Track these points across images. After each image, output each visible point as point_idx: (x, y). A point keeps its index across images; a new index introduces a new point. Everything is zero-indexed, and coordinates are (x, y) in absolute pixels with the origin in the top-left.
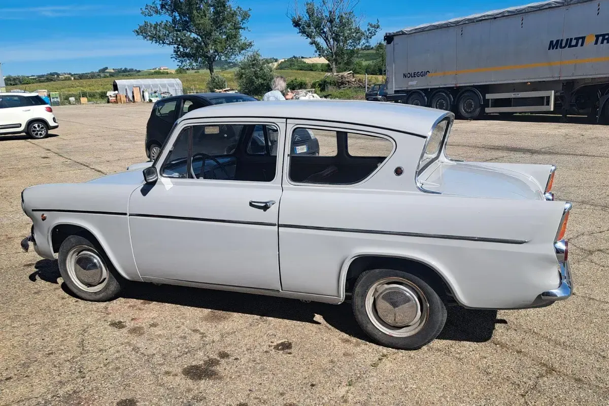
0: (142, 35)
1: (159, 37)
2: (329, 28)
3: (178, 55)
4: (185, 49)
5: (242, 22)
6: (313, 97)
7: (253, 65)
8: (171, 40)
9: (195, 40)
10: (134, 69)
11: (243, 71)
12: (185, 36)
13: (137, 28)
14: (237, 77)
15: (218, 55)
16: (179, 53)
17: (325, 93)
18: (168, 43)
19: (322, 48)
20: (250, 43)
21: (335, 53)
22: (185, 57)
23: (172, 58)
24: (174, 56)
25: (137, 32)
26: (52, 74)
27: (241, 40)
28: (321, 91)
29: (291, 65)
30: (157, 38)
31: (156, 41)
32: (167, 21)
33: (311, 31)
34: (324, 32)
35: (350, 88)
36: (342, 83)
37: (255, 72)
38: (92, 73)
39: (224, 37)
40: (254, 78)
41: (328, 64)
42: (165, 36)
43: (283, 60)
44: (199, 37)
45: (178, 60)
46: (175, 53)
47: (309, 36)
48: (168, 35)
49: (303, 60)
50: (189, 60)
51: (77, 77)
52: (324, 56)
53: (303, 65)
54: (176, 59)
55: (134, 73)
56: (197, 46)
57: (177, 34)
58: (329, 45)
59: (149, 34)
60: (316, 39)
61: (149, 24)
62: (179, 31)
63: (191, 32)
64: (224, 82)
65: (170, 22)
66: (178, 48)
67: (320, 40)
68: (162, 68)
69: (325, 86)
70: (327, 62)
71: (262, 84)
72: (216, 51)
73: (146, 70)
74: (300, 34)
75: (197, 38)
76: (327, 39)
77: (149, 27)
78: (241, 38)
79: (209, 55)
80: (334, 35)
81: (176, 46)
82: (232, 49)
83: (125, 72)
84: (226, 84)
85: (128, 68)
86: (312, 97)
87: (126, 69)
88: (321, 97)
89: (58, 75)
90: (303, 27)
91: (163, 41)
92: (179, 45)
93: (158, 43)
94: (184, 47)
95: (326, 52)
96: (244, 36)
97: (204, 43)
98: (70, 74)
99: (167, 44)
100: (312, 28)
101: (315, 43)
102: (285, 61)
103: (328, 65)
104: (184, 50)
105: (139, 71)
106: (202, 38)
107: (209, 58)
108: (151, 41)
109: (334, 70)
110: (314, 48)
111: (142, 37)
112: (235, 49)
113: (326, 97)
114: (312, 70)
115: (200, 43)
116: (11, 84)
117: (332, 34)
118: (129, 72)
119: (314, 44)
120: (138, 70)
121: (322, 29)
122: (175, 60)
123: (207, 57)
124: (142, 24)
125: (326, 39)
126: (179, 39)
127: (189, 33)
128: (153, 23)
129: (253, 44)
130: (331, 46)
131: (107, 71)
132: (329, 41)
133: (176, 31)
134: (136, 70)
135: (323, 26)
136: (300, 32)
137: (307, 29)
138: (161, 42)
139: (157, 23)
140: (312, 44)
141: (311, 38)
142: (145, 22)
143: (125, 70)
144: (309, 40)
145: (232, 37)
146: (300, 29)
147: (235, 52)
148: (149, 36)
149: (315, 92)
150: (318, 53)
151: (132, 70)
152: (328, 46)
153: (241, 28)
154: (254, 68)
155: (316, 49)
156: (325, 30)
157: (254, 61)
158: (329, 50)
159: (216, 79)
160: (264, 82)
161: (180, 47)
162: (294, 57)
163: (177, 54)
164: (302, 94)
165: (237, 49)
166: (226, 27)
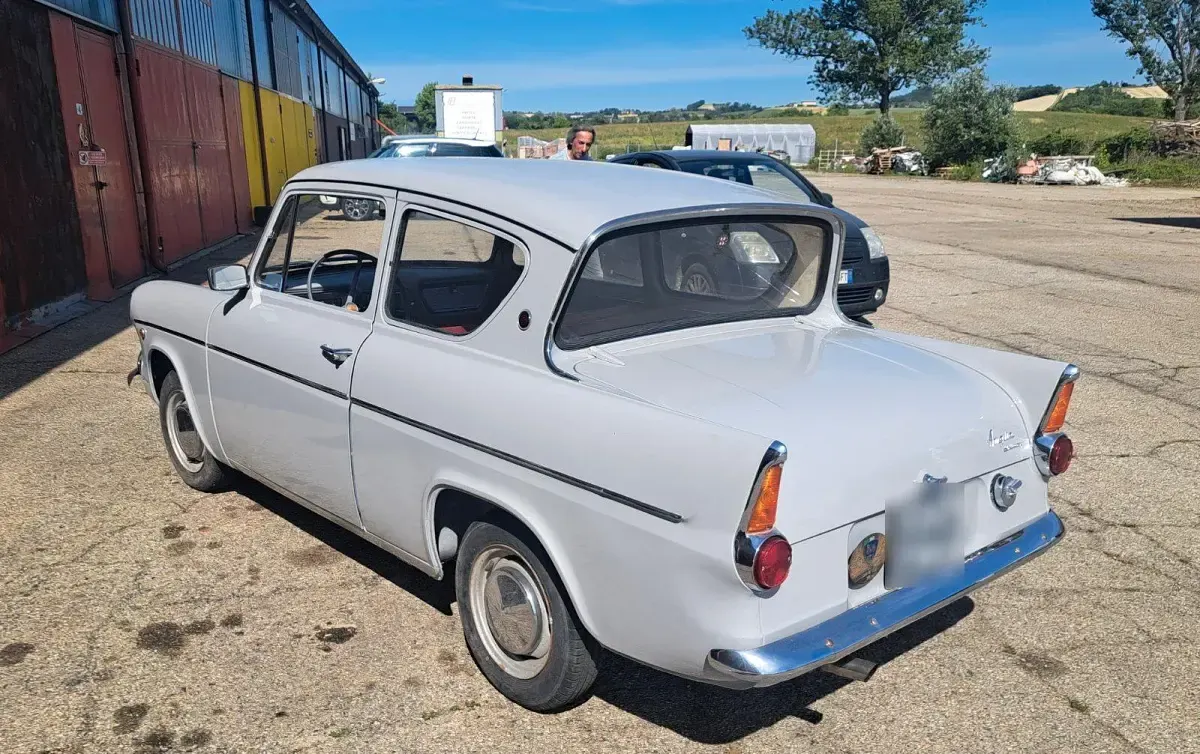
0: (759, 38)
1: (790, 41)
2: (1185, 17)
3: (823, 77)
4: (839, 64)
5: (970, 6)
6: (1087, 173)
7: (966, 98)
8: (814, 47)
9: (862, 46)
10: (752, 105)
11: (940, 111)
12: (842, 39)
13: (752, 23)
14: (924, 124)
15: (905, 77)
16: (825, 73)
17: (1119, 167)
18: (807, 52)
19: (1159, 63)
20: (982, 53)
21: (1190, 76)
22: (836, 81)
23: (809, 83)
24: (814, 79)
25: (750, 30)
26: (607, 112)
27: (962, 45)
28: (1111, 161)
29: (1091, 101)
30: (787, 44)
31: (784, 48)
32: (811, 9)
33: (1137, 25)
34: (1171, 27)
35: (1191, 157)
36: (1174, 146)
37: (966, 115)
38: (673, 110)
39: (926, 39)
40: (961, 126)
41: (1168, 101)
42: (803, 38)
43: (1074, 91)
44: (872, 42)
45: (821, 88)
46: (817, 74)
47: (1129, 35)
48: (809, 36)
49: (1123, 90)
50: (843, 86)
51: (646, 118)
52: (1159, 83)
53: (1119, 101)
54: (818, 85)
55: (750, 112)
56: (864, 58)
57: (826, 35)
58: (1178, 56)
59: (774, 35)
60: (1145, 44)
61: (775, 16)
62: (834, 28)
63: (856, 29)
64: (901, 133)
65: (817, 11)
66: (824, 62)
67: (1158, 47)
68: (805, 104)
69: (1122, 151)
70: (1165, 96)
71: (976, 140)
72: (902, 69)
73: (773, 107)
74: (1109, 31)
75: (868, 42)
76: (1176, 42)
77: (774, 22)
78: (963, 41)
79: (885, 78)
80: (1195, 32)
81: (821, 58)
82: (936, 64)
83: (733, 111)
84: (903, 137)
85: (741, 103)
86: (1083, 173)
87: (736, 104)
88: (1106, 175)
89: (617, 112)
90: (1118, 17)
91: (797, 50)
92: (828, 57)
93: (786, 54)
94: (837, 61)
95: (1166, 72)
96: (970, 37)
97: (880, 52)
98: (637, 112)
99: (804, 55)
100: (1141, 16)
101: (1140, 53)
102: (1078, 92)
103: (1167, 103)
104: (836, 67)
105: (760, 110)
106: (877, 41)
107: (885, 83)
108: (773, 50)
109: (1182, 114)
110: (1137, 62)
111: (758, 40)
112: (945, 65)
113: (1118, 175)
114: (1139, 114)
115: (872, 53)
116: (533, 127)
117: (1191, 31)
118: (741, 110)
119: (1138, 55)
120: (758, 106)
121: (1168, 20)
122: (814, 87)
123: (881, 80)
124: (763, 15)
125: (1173, 45)
126: (829, 46)
127: (851, 33)
128: (785, 13)
129: (988, 54)
130: (1181, 58)
131: (702, 107)
132: (1178, 47)
133: (827, 28)
134: (754, 108)
135: (1171, 13)
136: (1107, 28)
137: (1127, 21)
138: (793, 50)
139: (791, 13)
140: (1132, 53)
141: (1132, 41)
142: (769, 12)
143: (736, 107)
144: (1128, 45)
145: (942, 40)
146: (1108, 21)
147: (944, 71)
148: (772, 39)
149: (1096, 163)
150: (1145, 73)
151: (747, 107)
152: (1174, 57)
153: (968, 20)
154: (965, 106)
155: (1141, 65)
156: (1175, 22)
157: (969, 89)
158: (1177, 68)
159: (884, 127)
160: (983, 136)
161: (829, 60)
162: (1105, 84)
163: (821, 76)
164: (1061, 166)
165: (949, 64)
166: (932, 19)
